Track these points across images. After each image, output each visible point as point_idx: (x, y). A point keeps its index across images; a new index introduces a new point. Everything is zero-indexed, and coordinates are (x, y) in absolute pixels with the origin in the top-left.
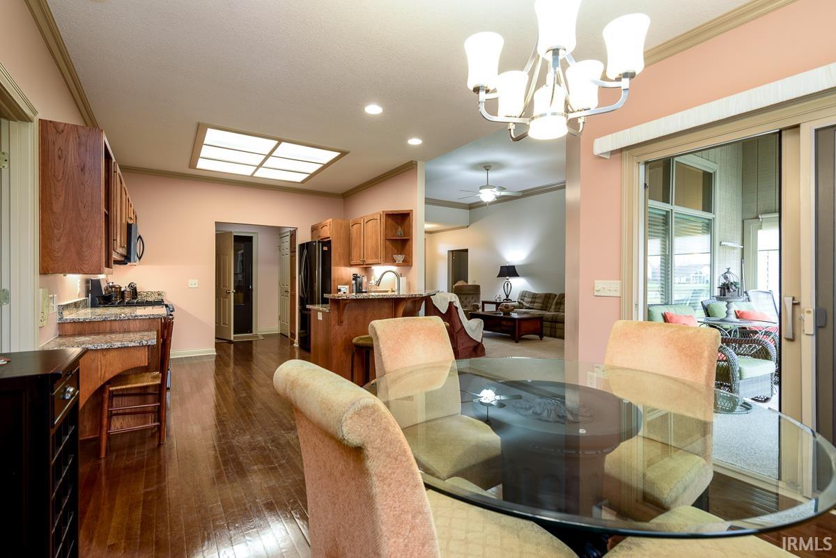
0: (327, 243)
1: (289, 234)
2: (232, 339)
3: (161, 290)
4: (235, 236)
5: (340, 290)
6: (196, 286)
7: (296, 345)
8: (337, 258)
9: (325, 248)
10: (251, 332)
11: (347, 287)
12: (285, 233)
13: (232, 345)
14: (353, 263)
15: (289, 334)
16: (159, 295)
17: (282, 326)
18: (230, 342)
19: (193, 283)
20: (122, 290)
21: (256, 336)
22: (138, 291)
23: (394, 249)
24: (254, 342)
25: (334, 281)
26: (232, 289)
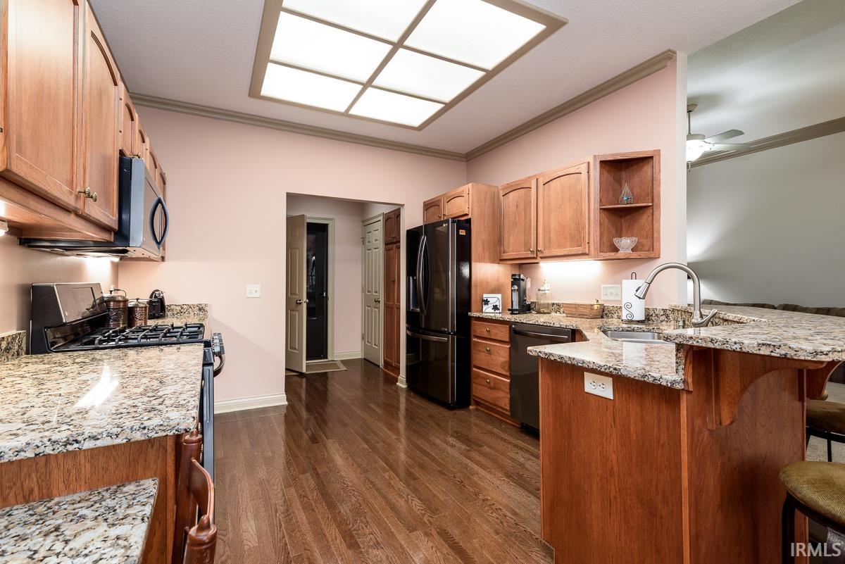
0: (464, 223)
1: (381, 218)
2: (304, 371)
3: (203, 302)
4: (308, 223)
5: (486, 302)
6: (258, 295)
7: (402, 383)
8: (480, 248)
9: (463, 232)
10: (327, 358)
11: (499, 296)
12: (372, 218)
13: (304, 380)
14: (505, 256)
15: (381, 364)
16: (200, 310)
17: (366, 348)
18: (301, 375)
19: (253, 290)
20: (130, 305)
21: (333, 364)
22: (167, 303)
23: (611, 228)
24: (329, 375)
25: (476, 286)
26: (305, 299)
